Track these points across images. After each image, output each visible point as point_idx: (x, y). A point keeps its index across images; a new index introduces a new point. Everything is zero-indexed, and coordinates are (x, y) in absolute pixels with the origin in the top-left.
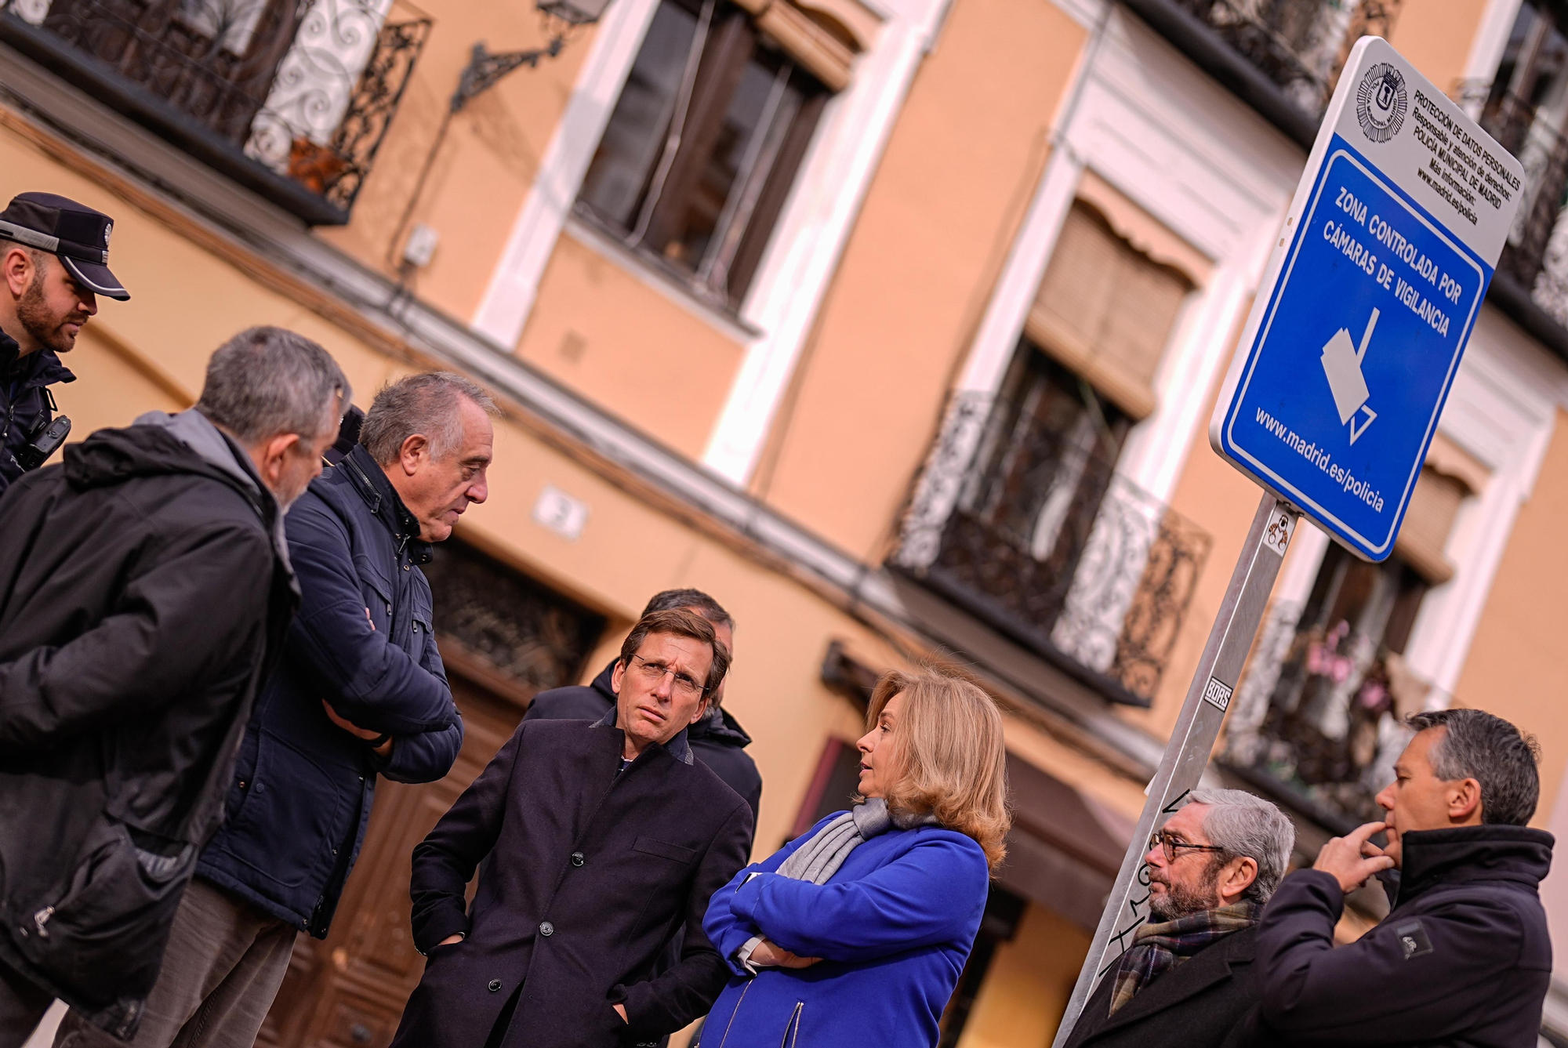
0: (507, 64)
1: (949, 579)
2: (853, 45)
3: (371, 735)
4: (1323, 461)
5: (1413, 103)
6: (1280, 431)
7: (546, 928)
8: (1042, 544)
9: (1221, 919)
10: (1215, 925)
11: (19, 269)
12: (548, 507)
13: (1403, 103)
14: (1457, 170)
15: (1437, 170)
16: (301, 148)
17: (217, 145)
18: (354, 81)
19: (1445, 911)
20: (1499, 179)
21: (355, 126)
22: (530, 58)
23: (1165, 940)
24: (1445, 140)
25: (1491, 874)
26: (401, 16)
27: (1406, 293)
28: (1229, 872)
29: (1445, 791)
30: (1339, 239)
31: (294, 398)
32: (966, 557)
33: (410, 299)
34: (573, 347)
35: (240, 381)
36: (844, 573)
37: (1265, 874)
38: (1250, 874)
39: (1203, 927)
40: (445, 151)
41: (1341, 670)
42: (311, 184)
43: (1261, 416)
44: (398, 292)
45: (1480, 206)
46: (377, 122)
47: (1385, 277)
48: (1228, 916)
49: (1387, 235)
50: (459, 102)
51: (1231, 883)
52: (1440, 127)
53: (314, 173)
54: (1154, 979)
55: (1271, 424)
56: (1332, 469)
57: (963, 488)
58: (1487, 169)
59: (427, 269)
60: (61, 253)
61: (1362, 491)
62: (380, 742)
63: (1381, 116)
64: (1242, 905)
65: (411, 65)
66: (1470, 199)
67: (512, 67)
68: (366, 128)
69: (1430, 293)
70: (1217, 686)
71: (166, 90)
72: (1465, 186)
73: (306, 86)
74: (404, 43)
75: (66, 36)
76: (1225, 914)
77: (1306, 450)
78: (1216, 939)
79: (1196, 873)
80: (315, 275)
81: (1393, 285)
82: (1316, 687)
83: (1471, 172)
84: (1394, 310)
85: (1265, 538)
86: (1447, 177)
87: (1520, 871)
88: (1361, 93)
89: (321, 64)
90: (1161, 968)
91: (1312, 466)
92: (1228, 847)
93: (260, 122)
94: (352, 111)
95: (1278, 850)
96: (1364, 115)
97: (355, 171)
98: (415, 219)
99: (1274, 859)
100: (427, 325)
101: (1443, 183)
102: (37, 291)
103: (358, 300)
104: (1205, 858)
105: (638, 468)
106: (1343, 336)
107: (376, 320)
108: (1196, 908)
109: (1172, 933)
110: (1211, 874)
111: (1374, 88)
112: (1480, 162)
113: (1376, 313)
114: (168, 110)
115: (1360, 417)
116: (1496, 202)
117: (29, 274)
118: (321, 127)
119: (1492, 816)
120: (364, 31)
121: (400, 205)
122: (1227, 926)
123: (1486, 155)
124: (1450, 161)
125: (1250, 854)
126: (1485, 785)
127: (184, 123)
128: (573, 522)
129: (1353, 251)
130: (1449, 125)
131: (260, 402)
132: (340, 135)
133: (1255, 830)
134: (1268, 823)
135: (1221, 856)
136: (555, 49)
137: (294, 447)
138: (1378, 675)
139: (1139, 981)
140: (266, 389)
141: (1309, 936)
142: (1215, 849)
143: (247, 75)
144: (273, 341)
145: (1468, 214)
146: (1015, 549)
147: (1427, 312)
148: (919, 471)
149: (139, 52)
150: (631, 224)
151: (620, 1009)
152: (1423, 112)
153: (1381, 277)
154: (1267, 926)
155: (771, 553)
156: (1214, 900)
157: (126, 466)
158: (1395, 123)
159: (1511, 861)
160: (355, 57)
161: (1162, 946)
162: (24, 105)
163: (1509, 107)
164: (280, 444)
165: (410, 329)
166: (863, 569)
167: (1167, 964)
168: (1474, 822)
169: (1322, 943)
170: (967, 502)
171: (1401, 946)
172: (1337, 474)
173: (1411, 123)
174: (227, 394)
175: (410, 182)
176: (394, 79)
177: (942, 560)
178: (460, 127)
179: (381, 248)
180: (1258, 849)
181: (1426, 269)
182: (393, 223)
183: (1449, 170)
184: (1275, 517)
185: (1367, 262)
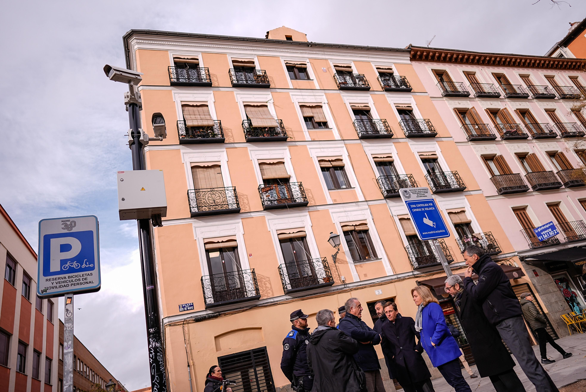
0: (336, 255)
1: (421, 266)
2: (366, 224)
3: (369, 342)
4: (434, 232)
5: (410, 191)
6: (427, 233)
7: (401, 348)
8: (428, 254)
9: (460, 292)
10: (461, 293)
11: (297, 323)
12: (377, 293)
13: (409, 192)
15: (418, 195)
16: (324, 279)
17: (316, 286)
18: (324, 269)
19: (484, 272)
20: (425, 190)
21: (327, 273)
22: (337, 252)
23: (457, 299)
25: (485, 263)
26: (323, 259)
27: (426, 209)
28: (456, 287)
29: (473, 257)
30: (415, 210)
31: (327, 317)
32: (421, 262)
33: (346, 284)
34: (365, 275)
35: (321, 319)
36: (411, 274)
37: (459, 283)
38: (458, 285)
39: (459, 294)
40: (337, 268)
41: (469, 240)
42: (328, 282)
43: (423, 234)
44: (345, 284)
45: (426, 194)
46: (329, 271)
47: (423, 209)
48: (461, 291)
49: (419, 205)
50: (335, 262)
51: (457, 288)
52: (415, 191)
53: (327, 280)
54: (460, 304)
55: (425, 233)
56: (436, 232)
57: (414, 256)
58: (423, 190)
59: (345, 280)
60: (299, 318)
61: (441, 231)
62: (370, 342)
63: (408, 195)
64: (461, 288)
65: (327, 263)
67: (337, 255)
68: (328, 272)
69: (429, 207)
71: (307, 285)
72: (422, 194)
73: (320, 273)
74: (325, 261)
75: (295, 288)
76: (460, 291)
77: (431, 232)
78: (462, 294)
79: (453, 290)
80: (336, 290)
81: (424, 209)
82: (468, 243)
83: (422, 192)
84: (427, 212)
85: (436, 244)
86: (420, 195)
87: (488, 260)
88: (404, 195)
89: (320, 270)
90: (460, 302)
91: (433, 233)
92: (453, 285)
93: (319, 280)
94: (326, 272)
95: (458, 279)
96: (406, 197)
97: (331, 277)
98: (340, 277)
99: (459, 281)
100: (350, 285)
101: (420, 196)
102: (300, 323)
103: (342, 289)
104: (452, 288)
105: (382, 281)
106: (424, 219)
107: (345, 289)
108: (457, 293)
109: (457, 298)
110: (455, 289)
112: (422, 191)
113: (425, 213)
114: (309, 286)
115: (434, 224)
116: (427, 193)
117: (298, 322)
118: (324, 276)
119: (480, 256)
120: (321, 263)
121: (338, 276)
122: (462, 292)
124: (419, 193)
125: (456, 283)
126: (476, 254)
127: (312, 286)
128: (381, 292)
129: (417, 210)
131: (324, 320)
132: (326, 275)
133: (454, 280)
134: (454, 278)
135: (454, 286)
136: (339, 250)
137: (331, 322)
138: (473, 237)
139: (459, 306)
140: (324, 318)
141: (472, 286)
142: (452, 286)
143: (314, 276)
144: (321, 312)
146: (425, 257)
147: (430, 209)
148: (409, 258)
149: (303, 284)
150: (361, 259)
151: (416, 351)
152: (412, 191)
154: (466, 288)
155: (402, 278)
156: (458, 291)
157: (319, 338)
158: (410, 195)
159: (486, 260)
160: (322, 266)
161: (458, 300)
162: (296, 298)
163: (432, 174)
164: (330, 323)
165: (349, 287)
166: (412, 272)
167: (460, 301)
168: (479, 258)
169: (474, 286)
170: (416, 256)
171: (483, 280)
173: (411, 193)
174: (320, 322)
175: (337, 273)
176: (327, 265)
177: (419, 264)
178: (337, 264)
179: (340, 282)
180: (456, 282)
181: (426, 205)
182: (339, 278)
184: (435, 241)
185: (420, 210)
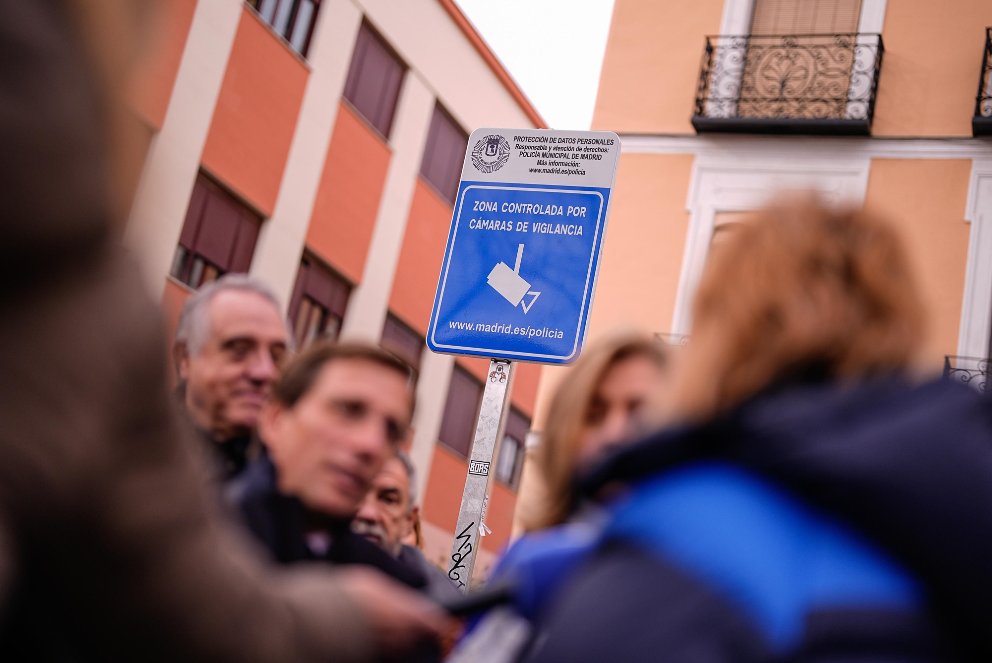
4: (507, 329)
5: (513, 144)
6: (469, 327)
13: (506, 147)
14: (560, 157)
15: (545, 163)
20: (595, 146)
24: (545, 148)
27: (541, 228)
30: (481, 225)
43: (452, 325)
45: (585, 164)
47: (522, 227)
49: (516, 208)
52: (538, 144)
55: (461, 326)
56: (515, 331)
58: (584, 146)
63: (492, 159)
66: (576, 165)
69: (561, 220)
70: (477, 464)
72: (569, 161)
81: (530, 228)
83: (571, 153)
84: (535, 239)
86: (553, 163)
88: (474, 156)
91: (500, 335)
96: (479, 165)
101: (551, 168)
106: (500, 267)
111: (482, 150)
112: (576, 145)
113: (521, 246)
115: (527, 298)
116: (597, 157)
123: (579, 140)
124: (552, 155)
129: (494, 225)
130: (546, 140)
145: (577, 172)
147: (562, 230)
152: (523, 144)
153: (519, 229)
158: (503, 158)
172: (520, 332)
173: (515, 152)
181: (553, 210)
183: (552, 160)
185: (506, 226)
